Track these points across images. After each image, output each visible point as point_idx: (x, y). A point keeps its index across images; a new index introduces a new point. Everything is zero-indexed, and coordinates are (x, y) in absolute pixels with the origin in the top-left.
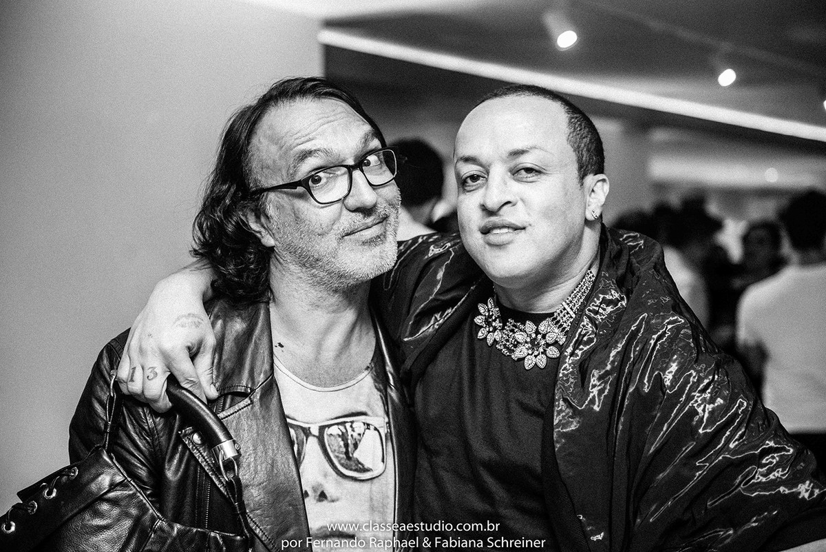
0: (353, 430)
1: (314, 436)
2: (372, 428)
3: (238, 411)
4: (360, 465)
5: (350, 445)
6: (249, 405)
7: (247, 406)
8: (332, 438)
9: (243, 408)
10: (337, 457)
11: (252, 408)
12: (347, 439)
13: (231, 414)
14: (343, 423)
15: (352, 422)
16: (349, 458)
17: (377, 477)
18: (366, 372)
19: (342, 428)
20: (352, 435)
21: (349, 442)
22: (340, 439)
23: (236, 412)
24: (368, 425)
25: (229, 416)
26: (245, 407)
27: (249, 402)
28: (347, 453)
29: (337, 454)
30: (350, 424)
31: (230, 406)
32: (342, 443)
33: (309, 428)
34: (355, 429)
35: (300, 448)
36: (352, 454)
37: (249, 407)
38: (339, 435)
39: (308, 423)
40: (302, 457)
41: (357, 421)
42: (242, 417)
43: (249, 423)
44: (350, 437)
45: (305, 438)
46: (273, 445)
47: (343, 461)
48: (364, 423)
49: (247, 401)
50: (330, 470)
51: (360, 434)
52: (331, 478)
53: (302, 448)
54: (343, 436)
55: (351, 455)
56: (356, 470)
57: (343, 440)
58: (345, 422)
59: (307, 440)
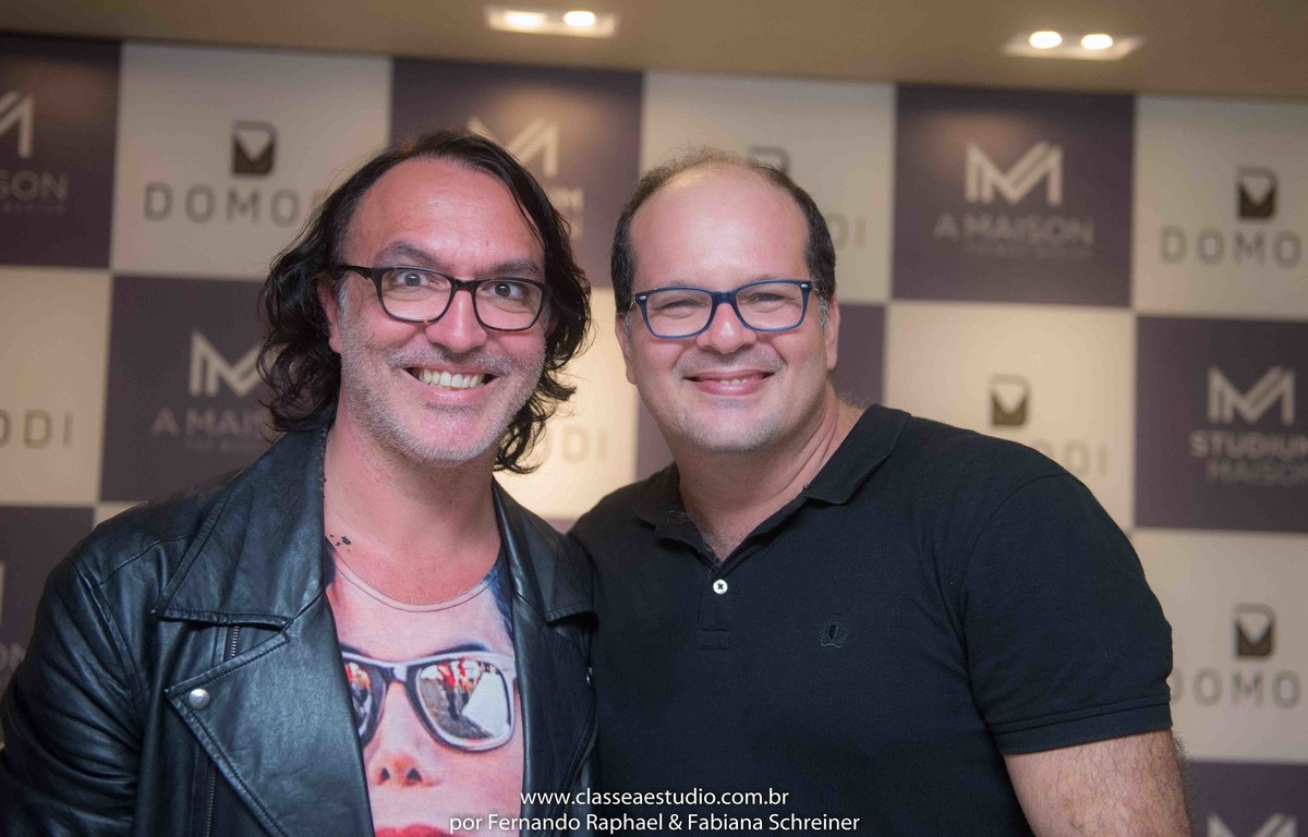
0: (463, 673)
1: (399, 682)
2: (492, 669)
3: (264, 654)
4: (472, 728)
5: (456, 698)
6: (283, 644)
7: (279, 646)
8: (428, 684)
9: (272, 650)
10: (436, 715)
11: (287, 650)
12: (453, 687)
13: (253, 660)
14: (447, 662)
15: (461, 660)
16: (455, 716)
17: (501, 746)
18: (485, 584)
19: (444, 669)
20: (460, 681)
21: (456, 691)
22: (440, 687)
23: (260, 656)
24: (487, 665)
25: (249, 661)
26: (275, 648)
27: (283, 640)
28: (452, 709)
29: (435, 710)
30: (458, 663)
31: (252, 648)
32: (443, 693)
33: (392, 669)
34: (467, 672)
35: (376, 700)
36: (460, 711)
37: (283, 648)
38: (439, 681)
39: (389, 661)
40: (379, 716)
41: (469, 659)
42: (271, 665)
43: (281, 673)
44: (457, 684)
45: (384, 686)
46: (320, 706)
47: (445, 722)
48: (479, 664)
49: (280, 638)
50: (425, 735)
51: (471, 680)
52: (427, 748)
53: (380, 701)
54: (447, 682)
55: (458, 712)
56: (466, 736)
57: (445, 689)
58: (450, 661)
59: (387, 688)
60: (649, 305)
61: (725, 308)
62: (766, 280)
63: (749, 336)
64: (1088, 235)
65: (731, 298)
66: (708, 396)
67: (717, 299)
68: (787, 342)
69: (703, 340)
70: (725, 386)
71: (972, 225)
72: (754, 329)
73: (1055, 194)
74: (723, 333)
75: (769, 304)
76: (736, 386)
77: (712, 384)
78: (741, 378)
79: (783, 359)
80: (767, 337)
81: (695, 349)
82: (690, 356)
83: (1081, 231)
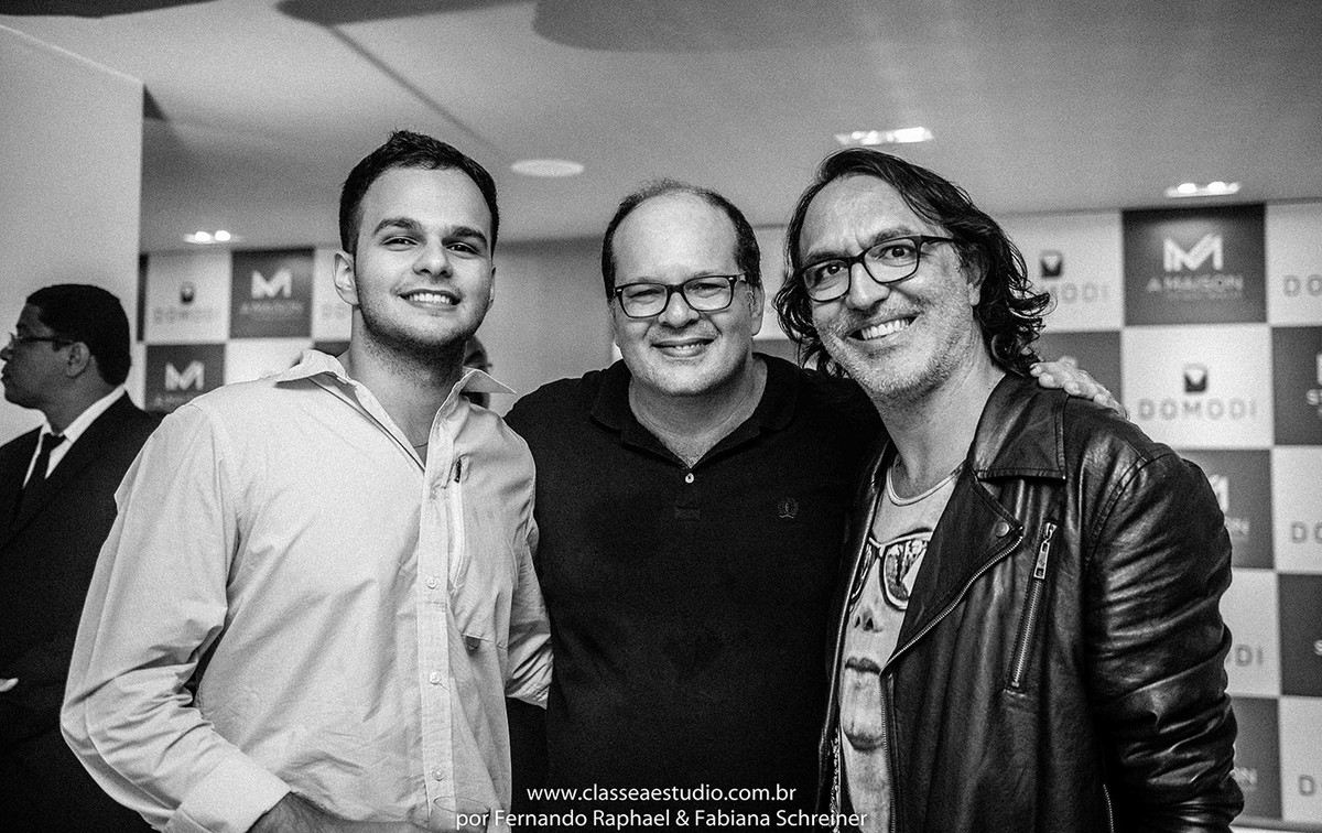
0: (911, 550)
8: (891, 559)
14: (905, 542)
15: (913, 540)
16: (897, 583)
18: (951, 478)
19: (901, 547)
22: (897, 561)
28: (898, 577)
29: (890, 578)
30: (910, 542)
32: (897, 566)
36: (902, 579)
38: (897, 556)
47: (892, 586)
50: (881, 596)
52: (880, 605)
57: (899, 562)
58: (907, 540)
60: (624, 294)
61: (676, 296)
62: (705, 275)
63: (694, 315)
64: (1239, 283)
65: (680, 289)
66: (668, 358)
67: (671, 290)
68: (721, 319)
69: (662, 318)
70: (680, 351)
71: (1169, 283)
72: (697, 310)
73: (1218, 263)
74: (675, 313)
75: (708, 292)
76: (686, 350)
77: (670, 350)
78: (690, 345)
79: (719, 331)
80: (707, 316)
81: (658, 326)
82: (654, 331)
83: (1236, 282)
